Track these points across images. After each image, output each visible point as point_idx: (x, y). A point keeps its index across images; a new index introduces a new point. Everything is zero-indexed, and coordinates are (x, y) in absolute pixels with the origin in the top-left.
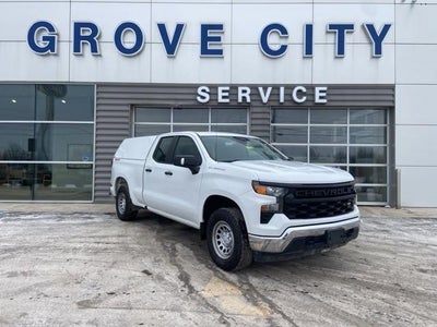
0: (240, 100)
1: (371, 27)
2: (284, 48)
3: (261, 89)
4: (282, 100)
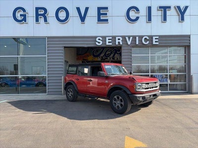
0: (117, 44)
1: (179, 7)
2: (137, 18)
3: (127, 38)
4: (137, 43)
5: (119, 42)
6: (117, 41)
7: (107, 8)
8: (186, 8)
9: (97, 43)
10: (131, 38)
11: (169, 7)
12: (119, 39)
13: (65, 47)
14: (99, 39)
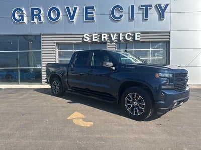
0: (102, 40)
1: (160, 6)
2: (121, 16)
3: (111, 35)
4: (121, 40)
5: (104, 39)
6: (103, 38)
7: (93, 8)
8: (167, 5)
9: (85, 40)
10: (115, 35)
11: (151, 6)
12: (104, 36)
13: (57, 43)
14: (87, 36)
